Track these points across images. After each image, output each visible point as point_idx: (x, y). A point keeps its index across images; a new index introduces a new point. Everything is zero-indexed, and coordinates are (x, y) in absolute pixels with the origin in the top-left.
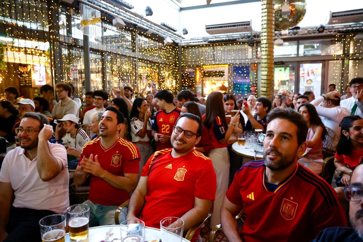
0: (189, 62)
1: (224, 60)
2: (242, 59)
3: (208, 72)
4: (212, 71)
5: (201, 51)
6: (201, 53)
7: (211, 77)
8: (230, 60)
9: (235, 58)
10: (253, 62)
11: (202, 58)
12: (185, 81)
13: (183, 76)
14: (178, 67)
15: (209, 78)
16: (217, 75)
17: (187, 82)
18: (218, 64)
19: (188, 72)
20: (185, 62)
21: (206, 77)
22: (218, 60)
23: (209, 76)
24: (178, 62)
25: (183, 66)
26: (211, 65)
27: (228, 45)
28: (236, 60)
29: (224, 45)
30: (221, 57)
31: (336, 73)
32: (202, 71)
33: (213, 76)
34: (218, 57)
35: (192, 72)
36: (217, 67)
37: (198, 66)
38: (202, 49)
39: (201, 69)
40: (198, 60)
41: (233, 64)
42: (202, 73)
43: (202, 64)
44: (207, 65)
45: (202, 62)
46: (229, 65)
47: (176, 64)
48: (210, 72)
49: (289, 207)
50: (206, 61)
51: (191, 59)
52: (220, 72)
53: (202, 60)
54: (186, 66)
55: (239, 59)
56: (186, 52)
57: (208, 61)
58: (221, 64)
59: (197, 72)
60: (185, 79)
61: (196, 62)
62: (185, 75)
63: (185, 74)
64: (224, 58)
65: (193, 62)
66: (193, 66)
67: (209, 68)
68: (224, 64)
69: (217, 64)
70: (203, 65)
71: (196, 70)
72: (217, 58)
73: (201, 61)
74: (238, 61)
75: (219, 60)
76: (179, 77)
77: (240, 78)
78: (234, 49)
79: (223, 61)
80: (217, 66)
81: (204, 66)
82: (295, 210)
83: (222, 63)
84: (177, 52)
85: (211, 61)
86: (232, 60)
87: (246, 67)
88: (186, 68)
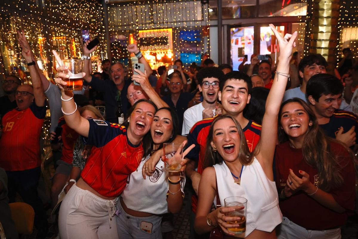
0: (120, 26)
1: (168, 23)
2: (190, 21)
3: (146, 39)
4: (152, 38)
5: (135, 10)
6: (135, 13)
7: (151, 45)
8: (174, 22)
9: (181, 20)
10: (204, 24)
11: (137, 20)
12: (115, 53)
13: (112, 46)
14: (104, 33)
15: (149, 47)
16: (159, 43)
17: (118, 53)
18: (160, 28)
19: (119, 40)
20: (113, 26)
21: (143, 46)
22: (158, 22)
23: (148, 44)
24: (104, 27)
25: (111, 31)
26: (150, 29)
27: (172, 2)
28: (183, 22)
29: (166, 3)
30: (163, 19)
33: (153, 45)
34: (159, 19)
35: (123, 39)
36: (158, 32)
37: (132, 31)
38: (136, 8)
39: (137, 35)
40: (132, 22)
41: (179, 27)
42: (138, 40)
43: (137, 28)
44: (145, 29)
45: (137, 26)
46: (174, 29)
47: (102, 29)
48: (150, 38)
50: (142, 24)
51: (121, 22)
52: (162, 38)
53: (137, 22)
54: (115, 32)
55: (186, 21)
56: (114, 11)
57: (146, 24)
58: (164, 28)
59: (130, 39)
60: (115, 50)
61: (129, 25)
62: (115, 45)
63: (115, 43)
64: (167, 20)
65: (125, 25)
66: (125, 31)
67: (147, 34)
68: (167, 28)
69: (158, 28)
70: (138, 30)
71: (129, 37)
72: (157, 19)
73: (135, 25)
74: (185, 23)
75: (160, 23)
76: (106, 47)
77: (189, 46)
78: (179, 8)
79: (165, 23)
80: (159, 30)
81: (140, 32)
83: (164, 26)
84: (102, 12)
85: (150, 23)
86: (176, 22)
87: (196, 32)
88: (115, 35)
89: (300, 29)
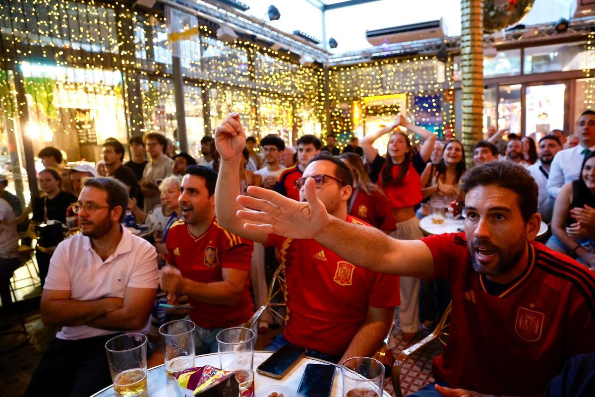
1: (399, 87)
2: (428, 84)
3: (372, 108)
4: (379, 106)
5: (360, 73)
6: (360, 77)
7: (378, 115)
8: (407, 86)
9: (417, 83)
10: (446, 87)
11: (362, 86)
12: (336, 124)
13: (332, 116)
15: (375, 117)
16: (388, 112)
17: (340, 125)
18: (389, 94)
19: (340, 109)
20: (334, 94)
21: (369, 116)
22: (388, 87)
23: (375, 114)
24: (323, 95)
25: (332, 99)
26: (378, 96)
27: (405, 62)
28: (418, 85)
29: (398, 63)
30: (394, 83)
31: (589, 99)
32: (364, 107)
33: (380, 114)
34: (388, 83)
35: (346, 108)
36: (387, 99)
37: (356, 99)
38: (362, 71)
39: (362, 103)
40: (356, 88)
41: (413, 93)
42: (363, 110)
43: (362, 94)
44: (371, 96)
45: (363, 92)
46: (408, 94)
47: (320, 97)
48: (377, 107)
49: (529, 321)
50: (368, 90)
51: (344, 89)
52: (392, 107)
53: (362, 88)
54: (336, 99)
55: (423, 85)
56: (336, 76)
57: (373, 89)
58: (394, 94)
59: (354, 108)
60: (335, 121)
61: (353, 92)
62: (335, 115)
63: (336, 112)
64: (398, 83)
65: (349, 92)
66: (348, 98)
67: (373, 101)
68: (399, 93)
69: (387, 94)
70: (363, 97)
71: (352, 105)
73: (360, 91)
74: (421, 87)
75: (390, 88)
76: (325, 118)
77: (425, 115)
78: (414, 69)
79: (396, 88)
80: (388, 96)
81: (365, 99)
82: (540, 325)
83: (395, 92)
84: (322, 78)
85: (377, 89)
86: (411, 86)
87: (436, 97)
88: (336, 103)
89: (588, 87)
